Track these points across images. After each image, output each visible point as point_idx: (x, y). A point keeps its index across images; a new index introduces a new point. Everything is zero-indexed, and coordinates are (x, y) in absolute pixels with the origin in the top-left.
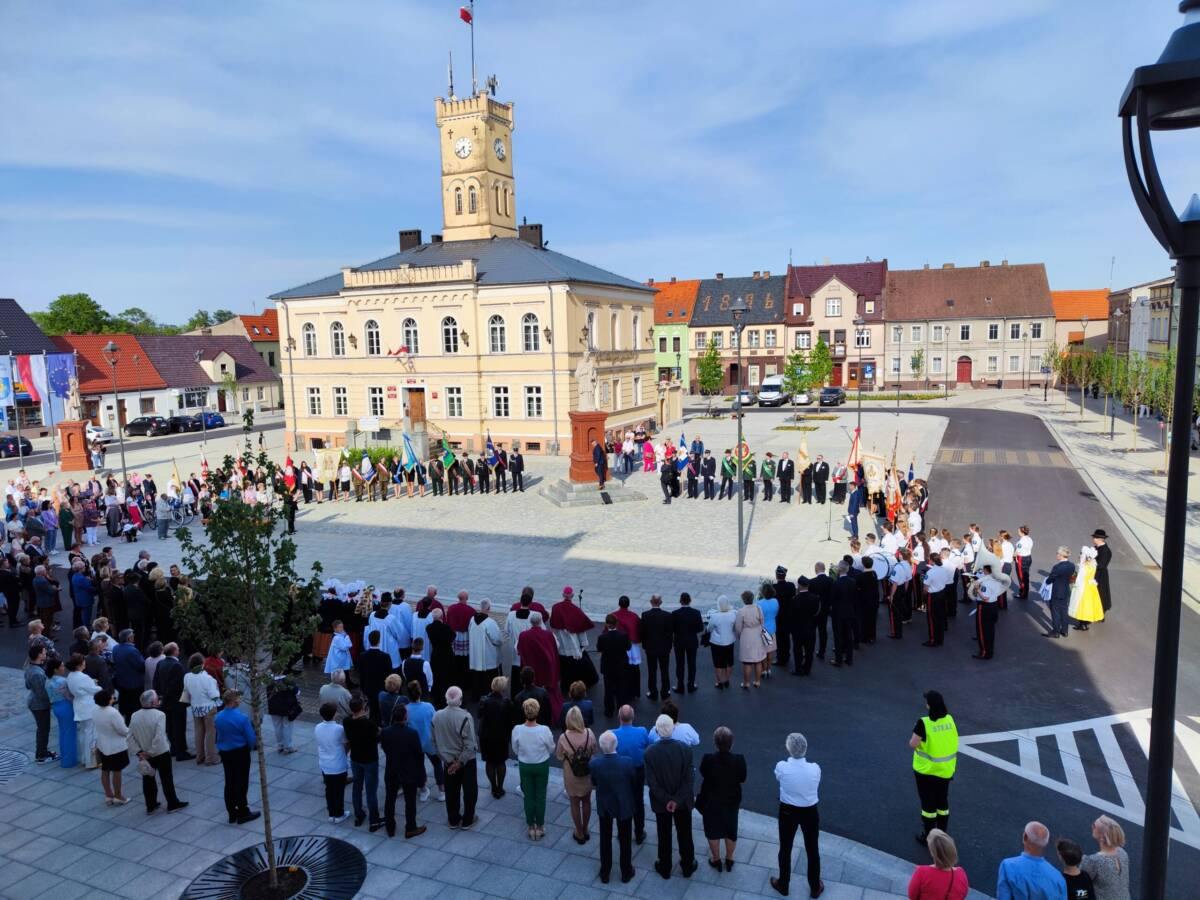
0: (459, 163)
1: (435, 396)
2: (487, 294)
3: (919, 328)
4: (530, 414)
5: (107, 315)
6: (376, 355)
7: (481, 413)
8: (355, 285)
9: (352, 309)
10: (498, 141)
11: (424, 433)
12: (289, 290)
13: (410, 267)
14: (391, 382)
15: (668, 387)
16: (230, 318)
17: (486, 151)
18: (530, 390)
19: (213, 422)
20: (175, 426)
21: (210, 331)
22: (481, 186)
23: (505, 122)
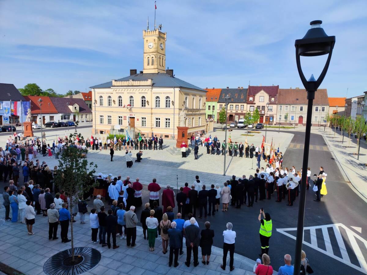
0: (149, 50)
1: (138, 120)
2: (155, 90)
3: (287, 107)
4: (166, 127)
5: (42, 90)
6: (121, 106)
7: (151, 126)
8: (115, 85)
9: (114, 92)
10: (161, 44)
11: (134, 131)
12: (96, 86)
13: (132, 81)
14: (125, 115)
15: (209, 121)
16: (79, 93)
17: (157, 47)
18: (167, 119)
19: (71, 124)
20: (60, 125)
21: (72, 97)
22: (155, 57)
23: (164, 38)
